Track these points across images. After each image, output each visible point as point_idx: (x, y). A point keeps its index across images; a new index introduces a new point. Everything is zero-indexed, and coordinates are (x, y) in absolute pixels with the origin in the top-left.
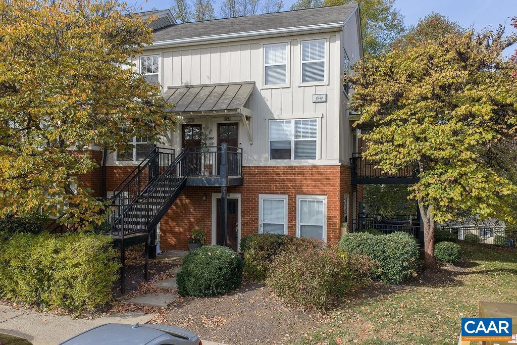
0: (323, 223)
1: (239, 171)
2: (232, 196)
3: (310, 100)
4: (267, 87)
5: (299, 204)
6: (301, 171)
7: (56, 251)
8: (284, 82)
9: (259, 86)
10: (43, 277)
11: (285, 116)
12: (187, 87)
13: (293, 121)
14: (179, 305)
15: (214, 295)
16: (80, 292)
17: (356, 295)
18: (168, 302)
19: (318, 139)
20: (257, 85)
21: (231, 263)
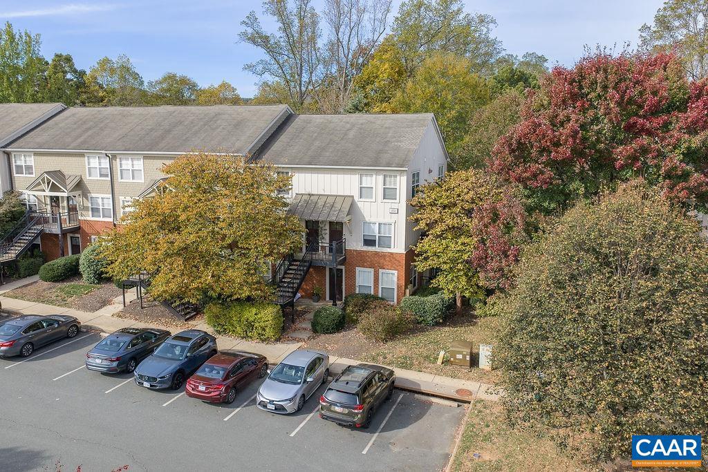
0: (395, 287)
1: (344, 252)
2: (339, 267)
3: (388, 211)
4: (361, 200)
5: (380, 274)
6: (383, 256)
7: (256, 314)
8: (372, 198)
9: (356, 198)
10: (250, 325)
11: (373, 220)
12: (309, 195)
13: (377, 224)
14: (314, 338)
15: (331, 333)
16: (269, 332)
17: (404, 333)
18: (308, 336)
19: (392, 236)
20: (355, 198)
21: (339, 317)
